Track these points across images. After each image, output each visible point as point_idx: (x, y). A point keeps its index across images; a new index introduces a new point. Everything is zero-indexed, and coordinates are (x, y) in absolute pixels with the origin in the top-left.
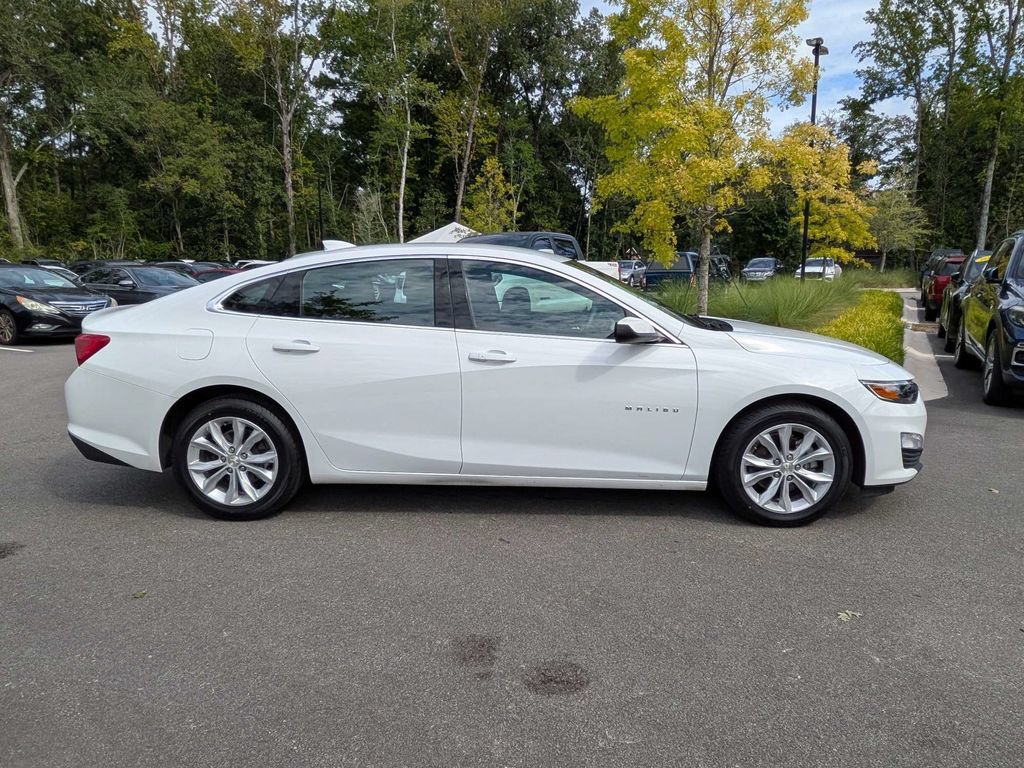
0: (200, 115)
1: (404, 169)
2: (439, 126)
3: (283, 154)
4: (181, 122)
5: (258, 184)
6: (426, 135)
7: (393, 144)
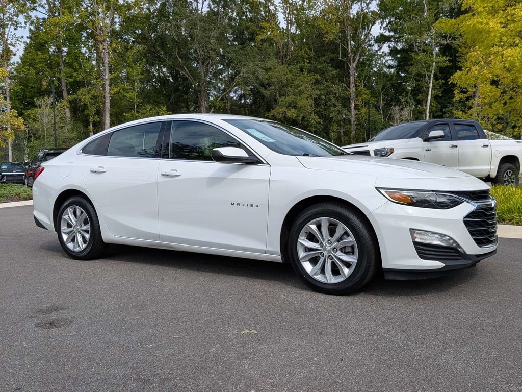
0: (302, 71)
1: (430, 89)
2: (460, 56)
3: (349, 88)
4: (290, 76)
5: (332, 109)
6: (447, 64)
7: (424, 73)
